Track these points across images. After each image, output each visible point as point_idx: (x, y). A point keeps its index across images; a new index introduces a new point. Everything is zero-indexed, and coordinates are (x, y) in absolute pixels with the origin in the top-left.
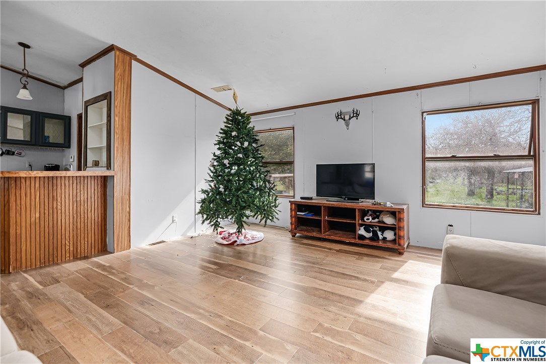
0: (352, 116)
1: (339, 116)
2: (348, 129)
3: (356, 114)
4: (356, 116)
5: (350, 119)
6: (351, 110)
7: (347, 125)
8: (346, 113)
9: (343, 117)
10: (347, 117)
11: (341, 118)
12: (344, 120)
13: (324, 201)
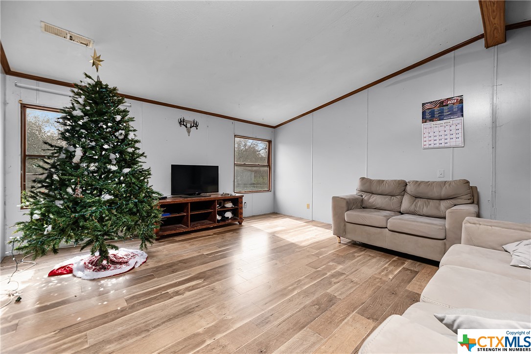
0: (192, 125)
1: (182, 122)
2: (189, 135)
3: (196, 124)
4: (196, 126)
5: (191, 127)
6: (192, 120)
7: (189, 132)
8: (189, 122)
9: (185, 124)
10: (189, 125)
11: (184, 125)
12: (186, 127)
13: (180, 200)
